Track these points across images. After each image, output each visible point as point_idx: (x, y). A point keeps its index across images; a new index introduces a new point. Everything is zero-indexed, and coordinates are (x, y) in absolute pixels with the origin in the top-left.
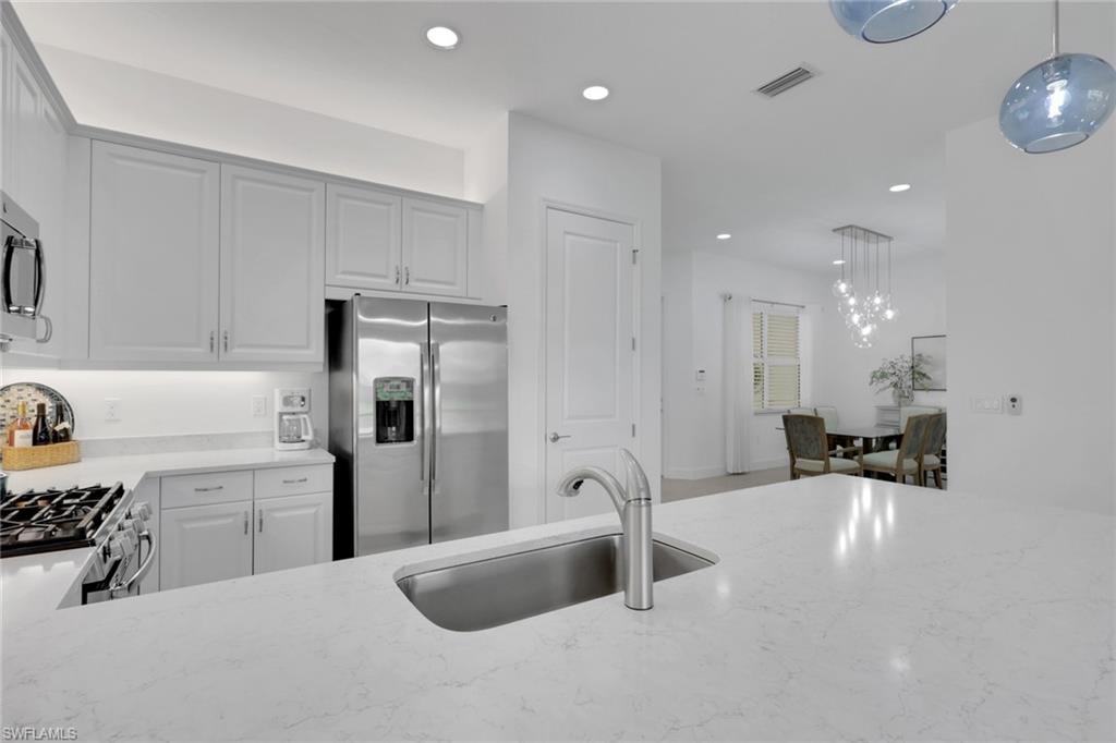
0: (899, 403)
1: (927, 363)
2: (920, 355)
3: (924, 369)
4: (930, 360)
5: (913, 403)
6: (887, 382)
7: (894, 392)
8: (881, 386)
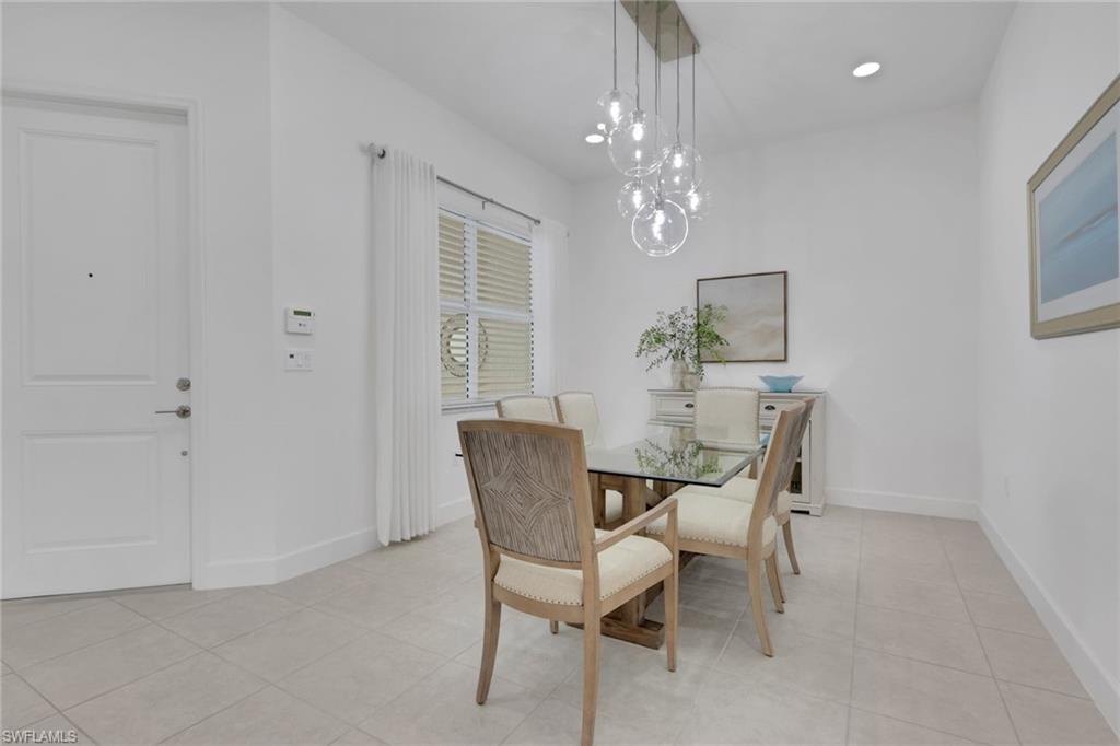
0: (682, 384)
1: (721, 318)
2: (708, 306)
3: (717, 327)
4: (725, 313)
5: (702, 383)
6: (664, 351)
7: (674, 367)
8: (653, 357)
